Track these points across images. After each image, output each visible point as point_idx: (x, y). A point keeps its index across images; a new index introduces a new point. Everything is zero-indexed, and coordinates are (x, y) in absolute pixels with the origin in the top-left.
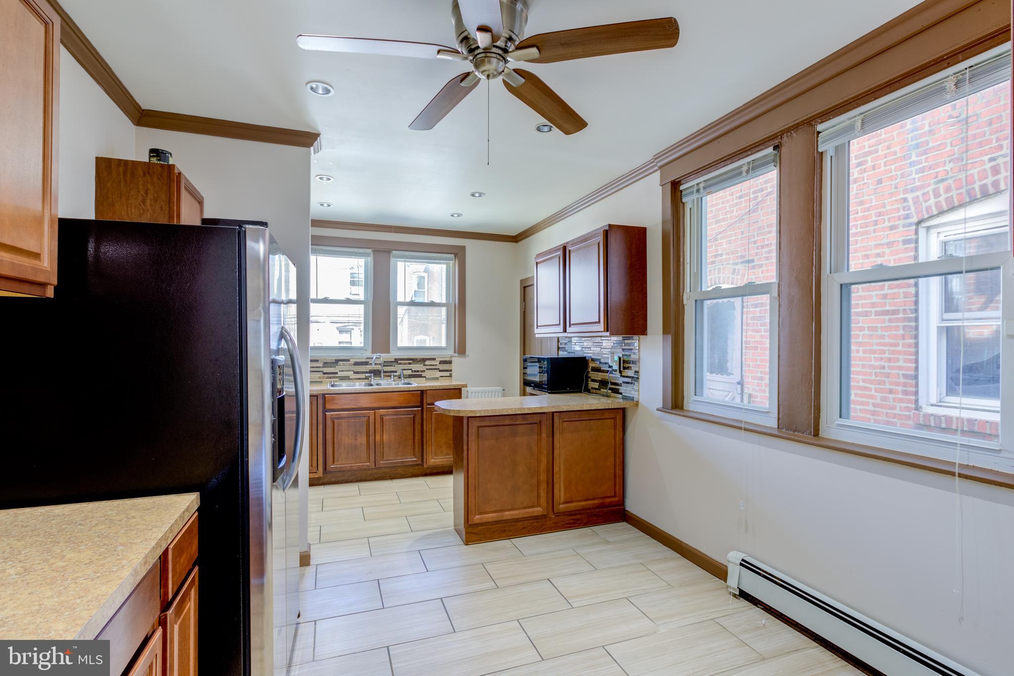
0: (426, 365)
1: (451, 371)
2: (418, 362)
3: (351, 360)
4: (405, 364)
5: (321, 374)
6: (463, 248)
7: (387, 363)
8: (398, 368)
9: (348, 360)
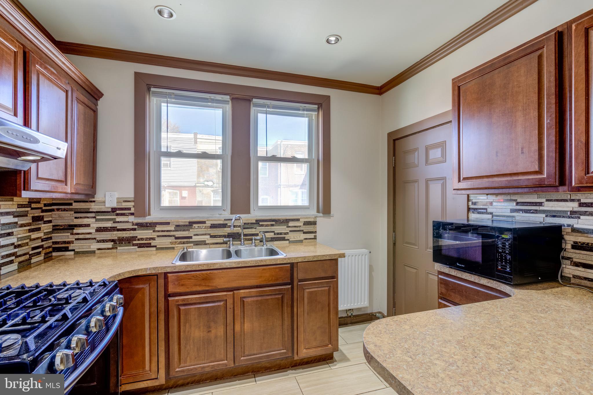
0: (289, 227)
1: (315, 232)
2: (281, 223)
3: (207, 222)
4: (267, 226)
5: (172, 239)
6: (328, 97)
7: (247, 225)
8: (259, 230)
9: (204, 222)
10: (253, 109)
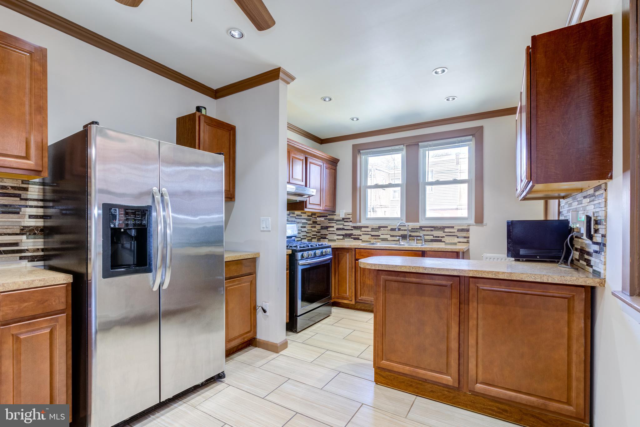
0: (445, 232)
1: (468, 237)
2: (439, 229)
3: (388, 227)
4: (427, 231)
5: (369, 236)
6: (481, 128)
7: (414, 230)
8: (421, 233)
9: (387, 227)
10: (421, 150)
